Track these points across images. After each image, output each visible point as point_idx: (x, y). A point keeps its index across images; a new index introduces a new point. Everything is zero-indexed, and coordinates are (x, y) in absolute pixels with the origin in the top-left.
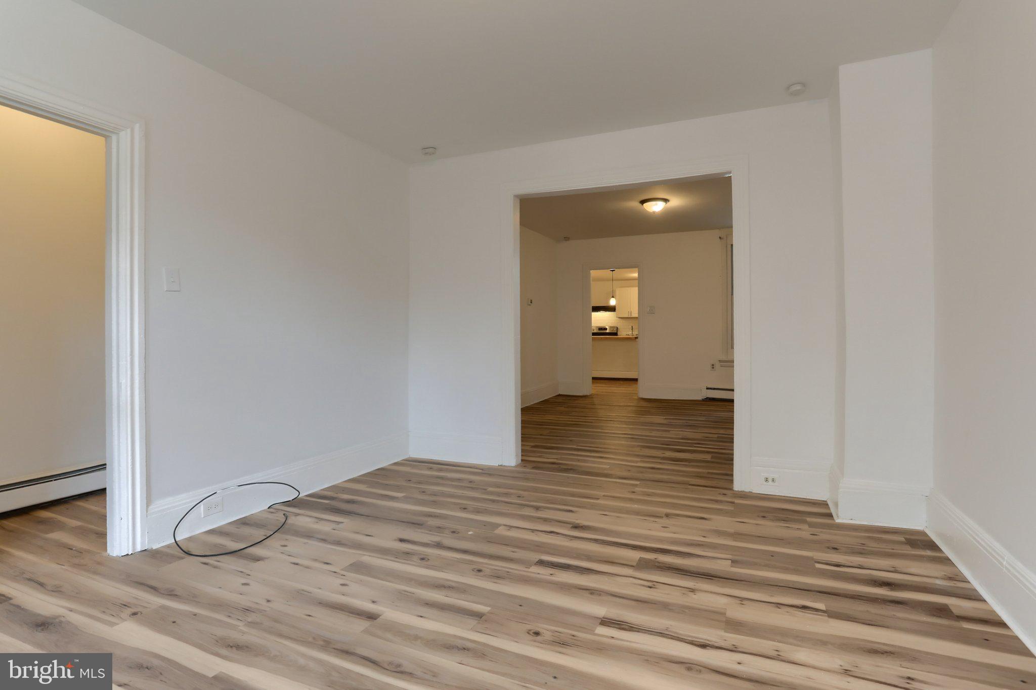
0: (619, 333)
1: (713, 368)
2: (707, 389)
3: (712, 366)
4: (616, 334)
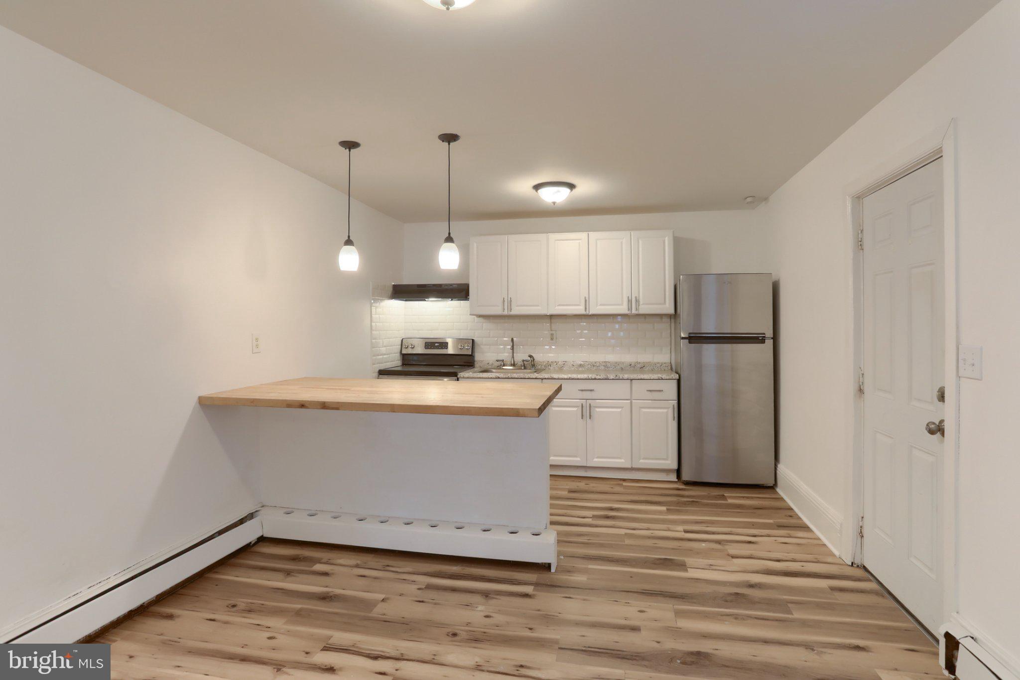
0: (477, 357)
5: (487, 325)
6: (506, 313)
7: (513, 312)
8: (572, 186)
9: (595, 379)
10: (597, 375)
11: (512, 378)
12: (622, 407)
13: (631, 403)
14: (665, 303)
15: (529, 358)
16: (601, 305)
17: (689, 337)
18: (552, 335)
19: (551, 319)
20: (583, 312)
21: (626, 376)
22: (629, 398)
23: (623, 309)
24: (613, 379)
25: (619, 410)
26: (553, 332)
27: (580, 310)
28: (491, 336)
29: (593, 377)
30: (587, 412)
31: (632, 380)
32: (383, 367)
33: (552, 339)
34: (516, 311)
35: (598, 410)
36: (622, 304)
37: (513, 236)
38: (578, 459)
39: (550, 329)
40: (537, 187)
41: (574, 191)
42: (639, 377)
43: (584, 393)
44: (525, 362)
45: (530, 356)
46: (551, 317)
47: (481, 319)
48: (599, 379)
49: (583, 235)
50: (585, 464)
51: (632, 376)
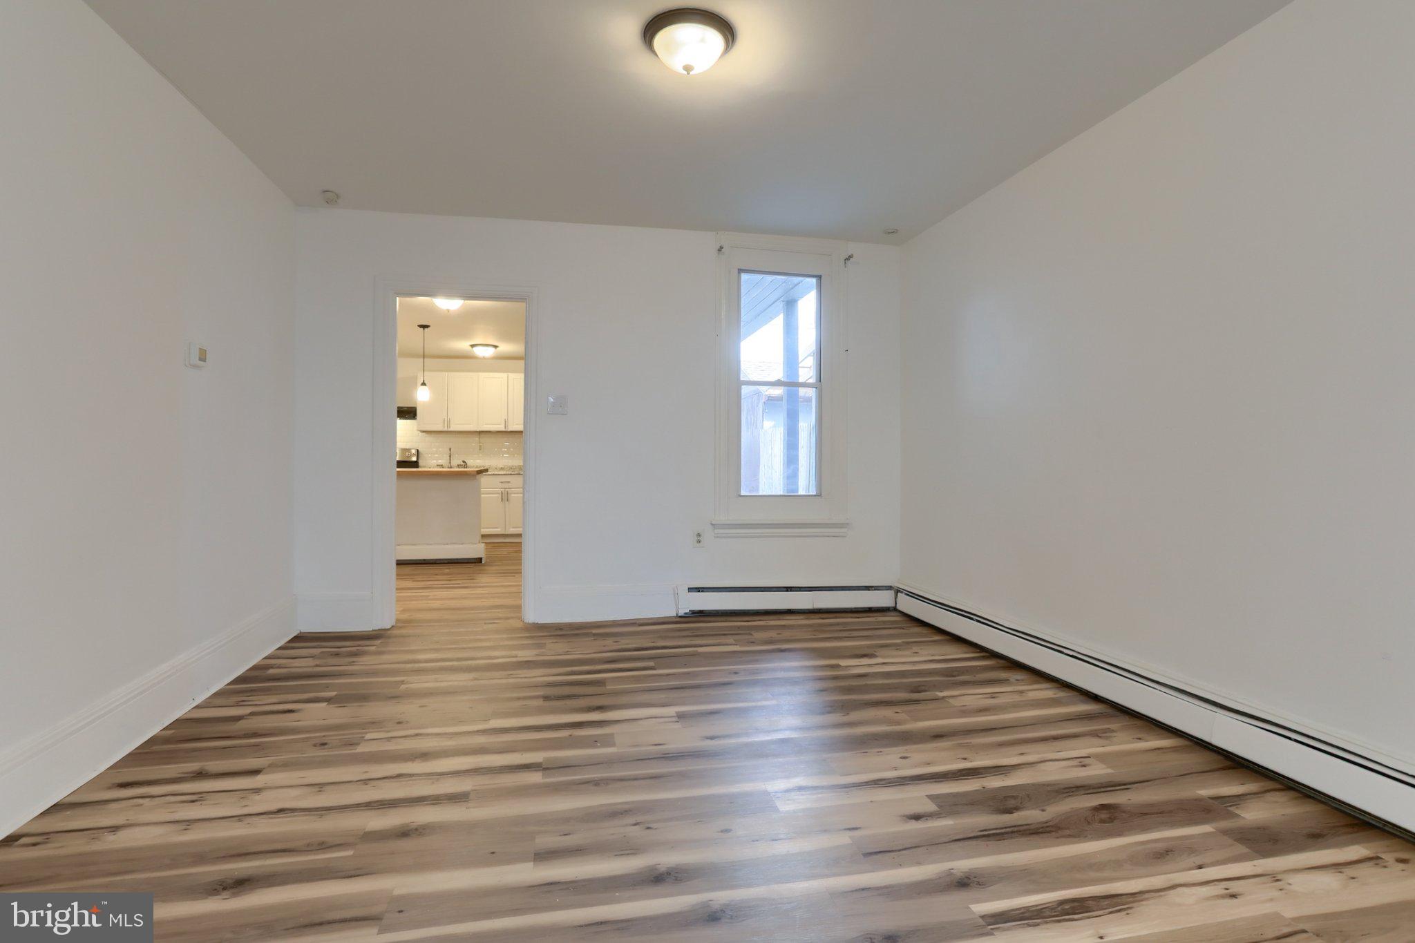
0: (421, 463)
1: (699, 541)
2: (691, 590)
3: (696, 538)
4: (415, 464)
5: (428, 438)
6: (446, 429)
7: (451, 429)
8: (496, 347)
9: (511, 474)
16: (517, 425)
18: (480, 446)
20: (503, 429)
26: (481, 444)
27: (501, 428)
28: (433, 447)
30: (505, 497)
33: (480, 450)
34: (453, 428)
35: (513, 495)
37: (452, 373)
38: (499, 530)
39: (479, 442)
40: (473, 346)
41: (498, 349)
43: (503, 484)
44: (459, 466)
45: (464, 462)
46: (480, 433)
47: (425, 434)
49: (504, 375)
50: (503, 533)
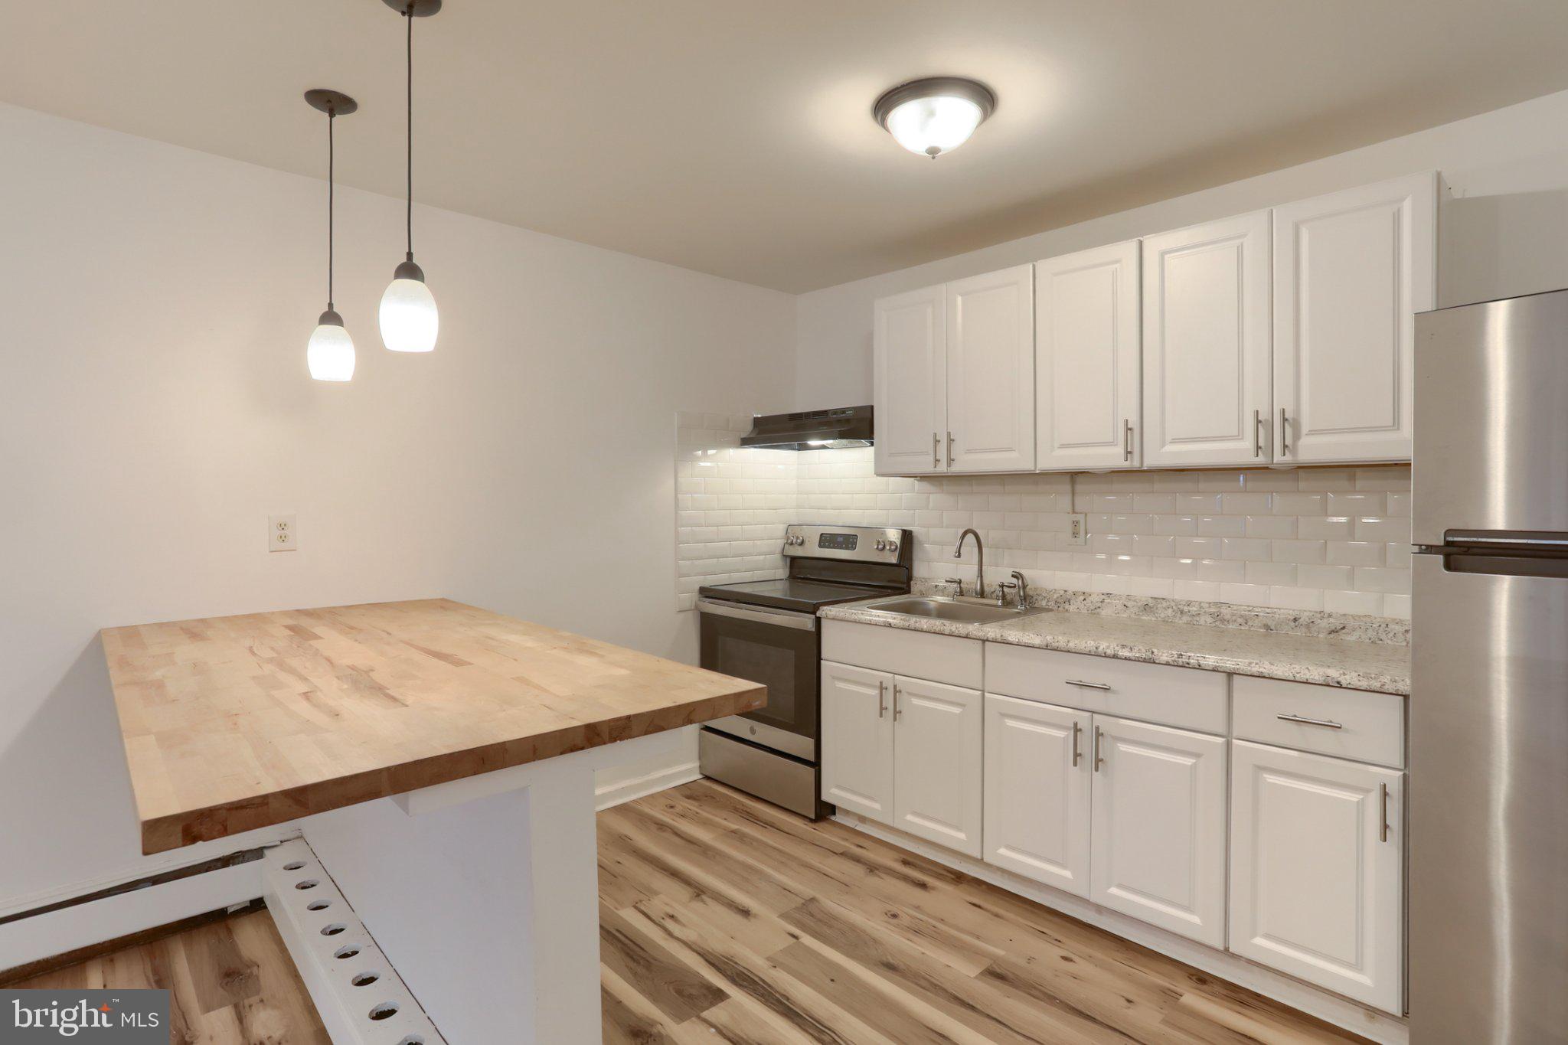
6: (942, 468)
9: (1115, 657)
10: (1123, 646)
11: (915, 630)
12: (1197, 756)
13: (1228, 746)
14: (1396, 424)
15: (1014, 581)
16: (1174, 441)
17: (1448, 544)
18: (1076, 523)
19: (1073, 482)
20: (1121, 463)
21: (1211, 660)
22: (1222, 730)
23: (1241, 451)
24: (1167, 664)
25: (1189, 761)
26: (1080, 518)
27: (1112, 457)
28: (944, 525)
29: (1110, 652)
31: (1230, 675)
32: (710, 581)
33: (1075, 536)
35: (1121, 747)
36: (1239, 437)
38: (1065, 871)
39: (1071, 511)
42: (1255, 669)
43: (1085, 692)
44: (1005, 589)
45: (1017, 575)
46: (1073, 476)
47: (925, 486)
48: (1126, 658)
49: (1126, 249)
50: (1084, 894)
51: (1229, 663)
